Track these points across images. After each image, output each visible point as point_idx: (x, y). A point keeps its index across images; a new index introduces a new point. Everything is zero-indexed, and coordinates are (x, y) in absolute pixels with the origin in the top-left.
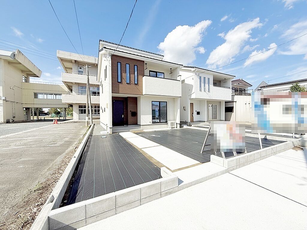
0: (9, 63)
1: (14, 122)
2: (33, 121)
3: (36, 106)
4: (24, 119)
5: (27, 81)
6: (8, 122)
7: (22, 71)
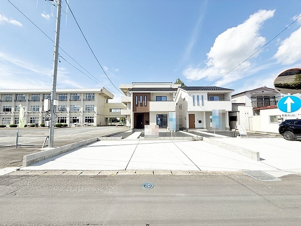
0: (100, 94)
1: (100, 126)
2: (109, 126)
3: (111, 117)
4: (105, 125)
5: (107, 102)
6: (98, 126)
7: (105, 97)
